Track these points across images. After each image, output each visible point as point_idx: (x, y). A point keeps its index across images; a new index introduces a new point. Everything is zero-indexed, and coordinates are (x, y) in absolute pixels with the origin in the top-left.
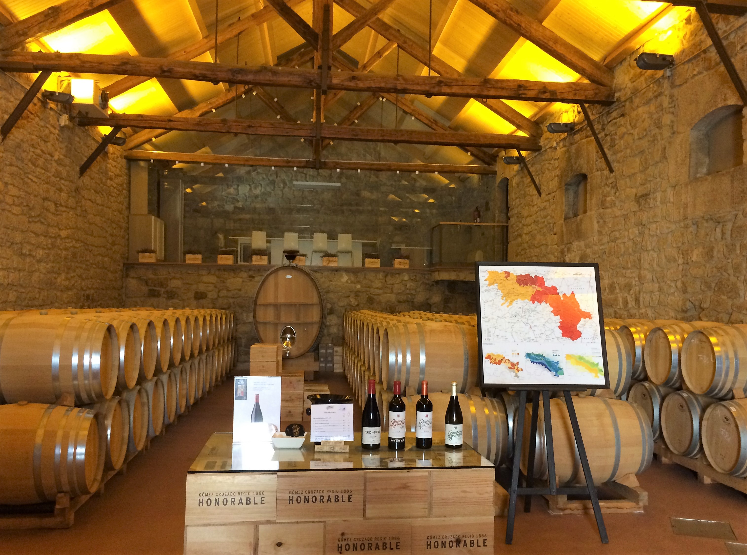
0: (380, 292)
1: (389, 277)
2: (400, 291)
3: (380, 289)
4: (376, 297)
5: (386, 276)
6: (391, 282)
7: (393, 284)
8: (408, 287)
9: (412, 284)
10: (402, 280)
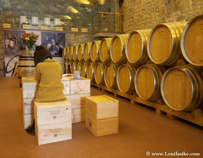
0: (74, 42)
1: (76, 36)
2: (81, 42)
3: (73, 40)
4: (71, 44)
5: (75, 35)
6: (77, 38)
7: (78, 39)
8: (84, 40)
9: (86, 39)
10: (82, 37)
